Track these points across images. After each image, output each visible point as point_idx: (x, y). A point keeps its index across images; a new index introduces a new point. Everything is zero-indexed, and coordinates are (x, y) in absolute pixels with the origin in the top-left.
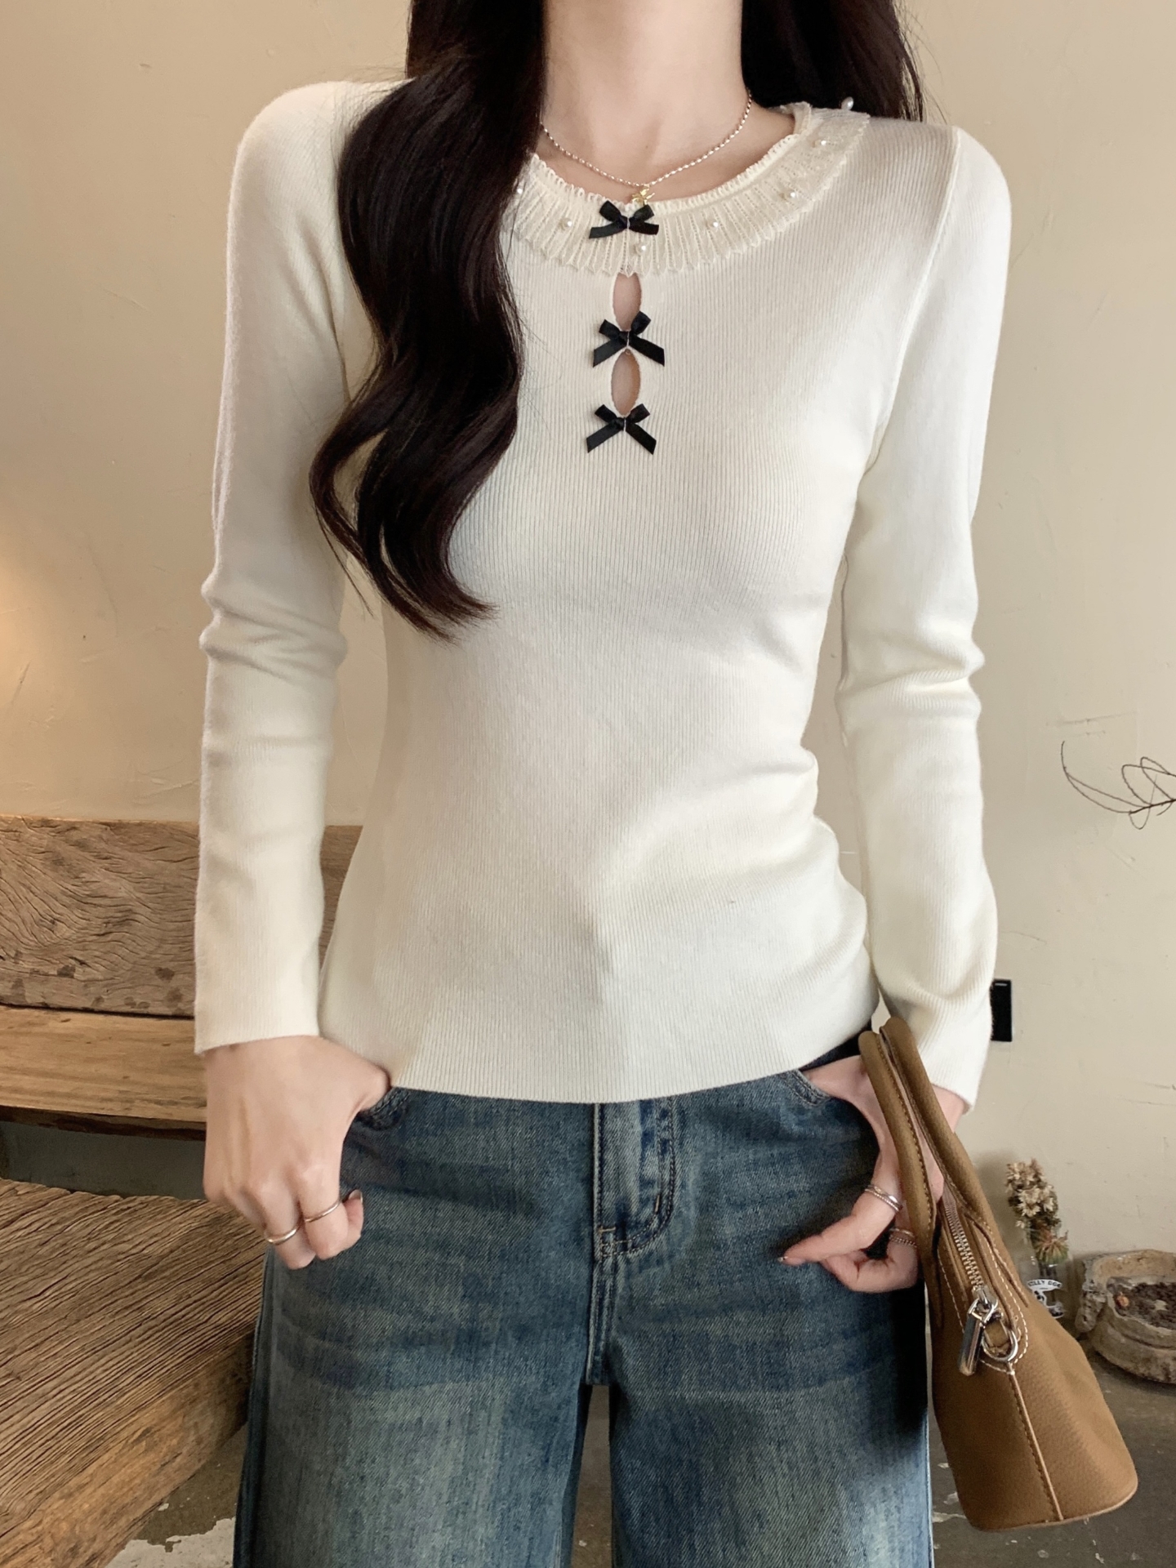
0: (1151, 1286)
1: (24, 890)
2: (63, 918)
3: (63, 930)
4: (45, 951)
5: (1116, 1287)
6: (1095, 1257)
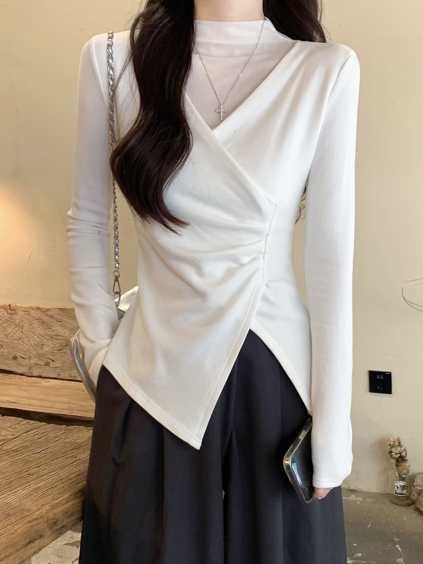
1: (32, 333)
2: (46, 344)
3: (46, 349)
4: (40, 356)
6: (420, 474)
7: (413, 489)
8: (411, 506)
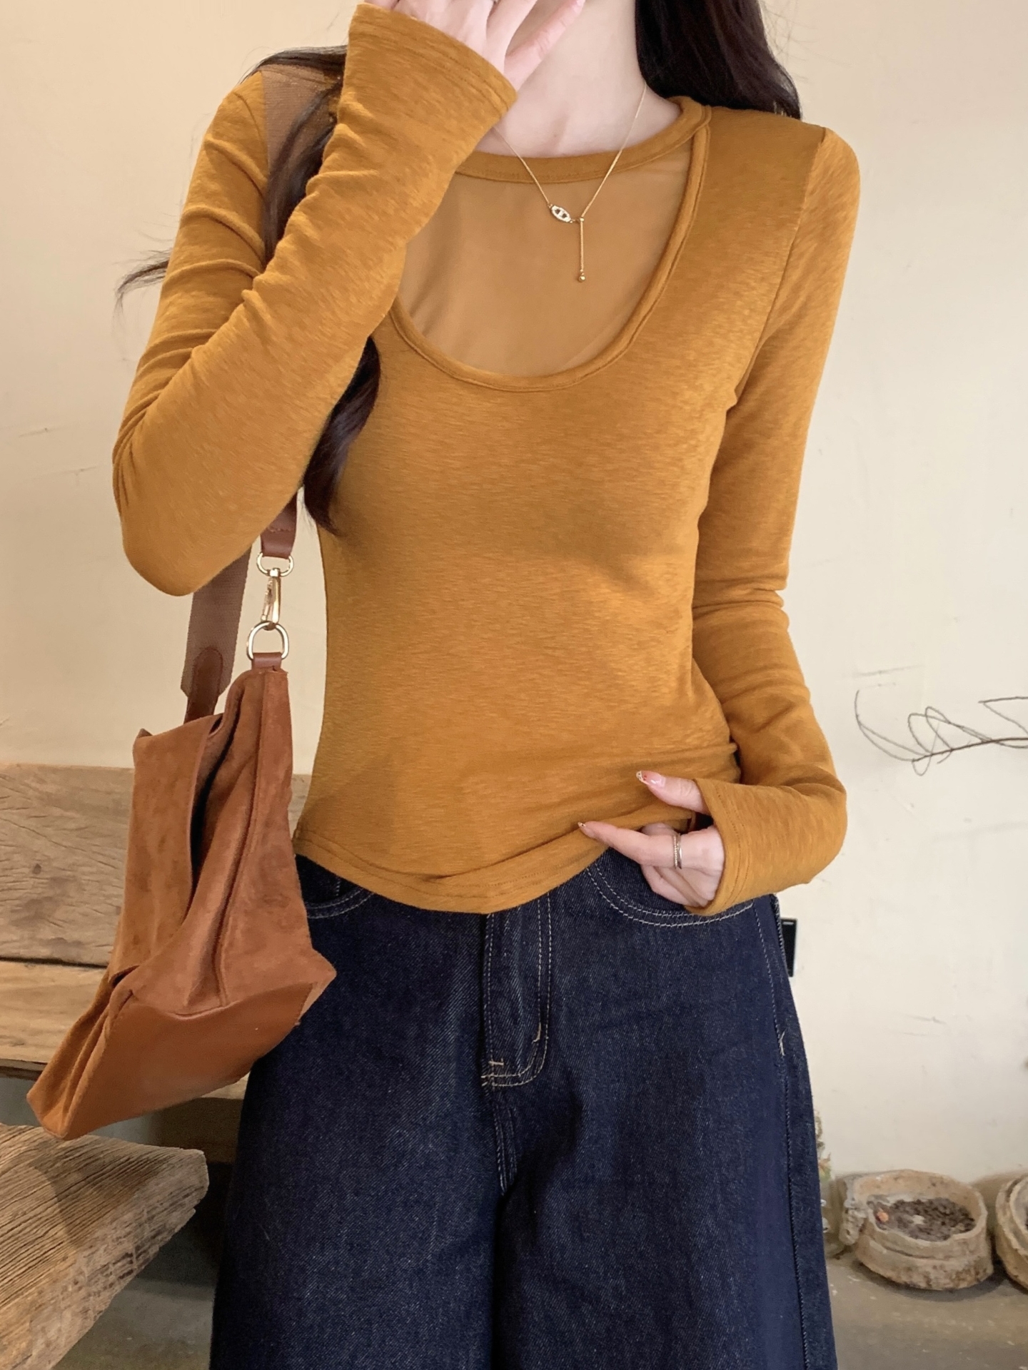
0: (909, 1203)
5: (876, 1205)
6: (855, 1176)
7: (844, 1215)
8: (841, 1257)
